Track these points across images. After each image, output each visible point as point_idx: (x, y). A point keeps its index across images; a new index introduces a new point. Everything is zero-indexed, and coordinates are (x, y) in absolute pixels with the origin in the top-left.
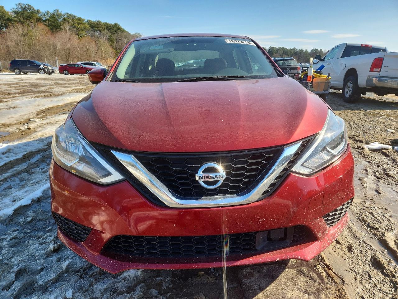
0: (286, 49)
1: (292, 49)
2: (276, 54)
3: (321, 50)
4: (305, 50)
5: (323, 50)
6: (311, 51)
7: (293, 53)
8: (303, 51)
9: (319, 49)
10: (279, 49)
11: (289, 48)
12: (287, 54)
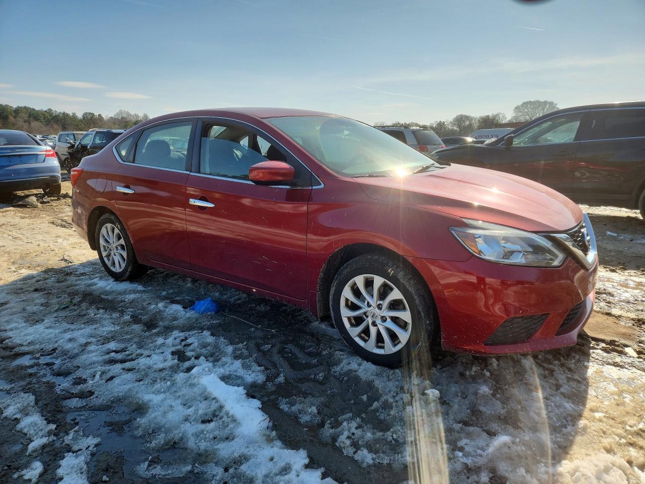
0: (34, 110)
1: (46, 111)
2: (14, 117)
3: (100, 115)
4: (71, 115)
5: (104, 116)
6: (84, 117)
7: (50, 118)
8: (67, 115)
9: (96, 114)
10: (18, 111)
11: (40, 109)
12: (39, 119)
